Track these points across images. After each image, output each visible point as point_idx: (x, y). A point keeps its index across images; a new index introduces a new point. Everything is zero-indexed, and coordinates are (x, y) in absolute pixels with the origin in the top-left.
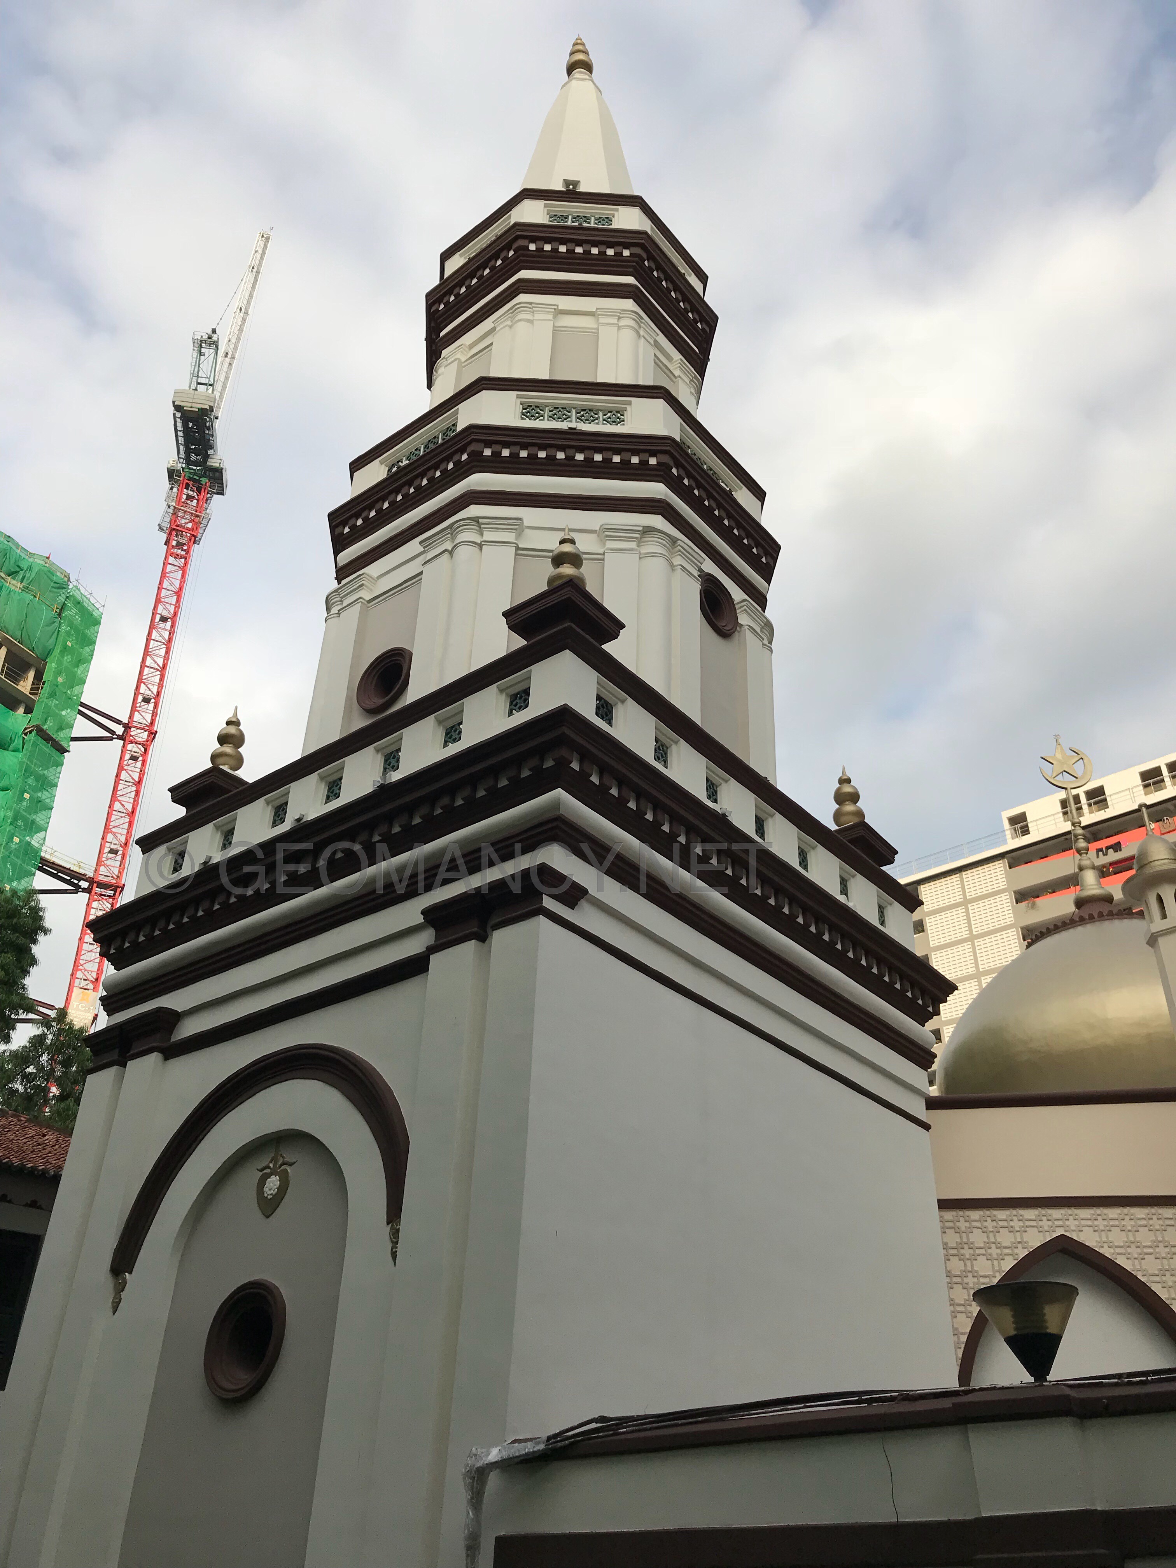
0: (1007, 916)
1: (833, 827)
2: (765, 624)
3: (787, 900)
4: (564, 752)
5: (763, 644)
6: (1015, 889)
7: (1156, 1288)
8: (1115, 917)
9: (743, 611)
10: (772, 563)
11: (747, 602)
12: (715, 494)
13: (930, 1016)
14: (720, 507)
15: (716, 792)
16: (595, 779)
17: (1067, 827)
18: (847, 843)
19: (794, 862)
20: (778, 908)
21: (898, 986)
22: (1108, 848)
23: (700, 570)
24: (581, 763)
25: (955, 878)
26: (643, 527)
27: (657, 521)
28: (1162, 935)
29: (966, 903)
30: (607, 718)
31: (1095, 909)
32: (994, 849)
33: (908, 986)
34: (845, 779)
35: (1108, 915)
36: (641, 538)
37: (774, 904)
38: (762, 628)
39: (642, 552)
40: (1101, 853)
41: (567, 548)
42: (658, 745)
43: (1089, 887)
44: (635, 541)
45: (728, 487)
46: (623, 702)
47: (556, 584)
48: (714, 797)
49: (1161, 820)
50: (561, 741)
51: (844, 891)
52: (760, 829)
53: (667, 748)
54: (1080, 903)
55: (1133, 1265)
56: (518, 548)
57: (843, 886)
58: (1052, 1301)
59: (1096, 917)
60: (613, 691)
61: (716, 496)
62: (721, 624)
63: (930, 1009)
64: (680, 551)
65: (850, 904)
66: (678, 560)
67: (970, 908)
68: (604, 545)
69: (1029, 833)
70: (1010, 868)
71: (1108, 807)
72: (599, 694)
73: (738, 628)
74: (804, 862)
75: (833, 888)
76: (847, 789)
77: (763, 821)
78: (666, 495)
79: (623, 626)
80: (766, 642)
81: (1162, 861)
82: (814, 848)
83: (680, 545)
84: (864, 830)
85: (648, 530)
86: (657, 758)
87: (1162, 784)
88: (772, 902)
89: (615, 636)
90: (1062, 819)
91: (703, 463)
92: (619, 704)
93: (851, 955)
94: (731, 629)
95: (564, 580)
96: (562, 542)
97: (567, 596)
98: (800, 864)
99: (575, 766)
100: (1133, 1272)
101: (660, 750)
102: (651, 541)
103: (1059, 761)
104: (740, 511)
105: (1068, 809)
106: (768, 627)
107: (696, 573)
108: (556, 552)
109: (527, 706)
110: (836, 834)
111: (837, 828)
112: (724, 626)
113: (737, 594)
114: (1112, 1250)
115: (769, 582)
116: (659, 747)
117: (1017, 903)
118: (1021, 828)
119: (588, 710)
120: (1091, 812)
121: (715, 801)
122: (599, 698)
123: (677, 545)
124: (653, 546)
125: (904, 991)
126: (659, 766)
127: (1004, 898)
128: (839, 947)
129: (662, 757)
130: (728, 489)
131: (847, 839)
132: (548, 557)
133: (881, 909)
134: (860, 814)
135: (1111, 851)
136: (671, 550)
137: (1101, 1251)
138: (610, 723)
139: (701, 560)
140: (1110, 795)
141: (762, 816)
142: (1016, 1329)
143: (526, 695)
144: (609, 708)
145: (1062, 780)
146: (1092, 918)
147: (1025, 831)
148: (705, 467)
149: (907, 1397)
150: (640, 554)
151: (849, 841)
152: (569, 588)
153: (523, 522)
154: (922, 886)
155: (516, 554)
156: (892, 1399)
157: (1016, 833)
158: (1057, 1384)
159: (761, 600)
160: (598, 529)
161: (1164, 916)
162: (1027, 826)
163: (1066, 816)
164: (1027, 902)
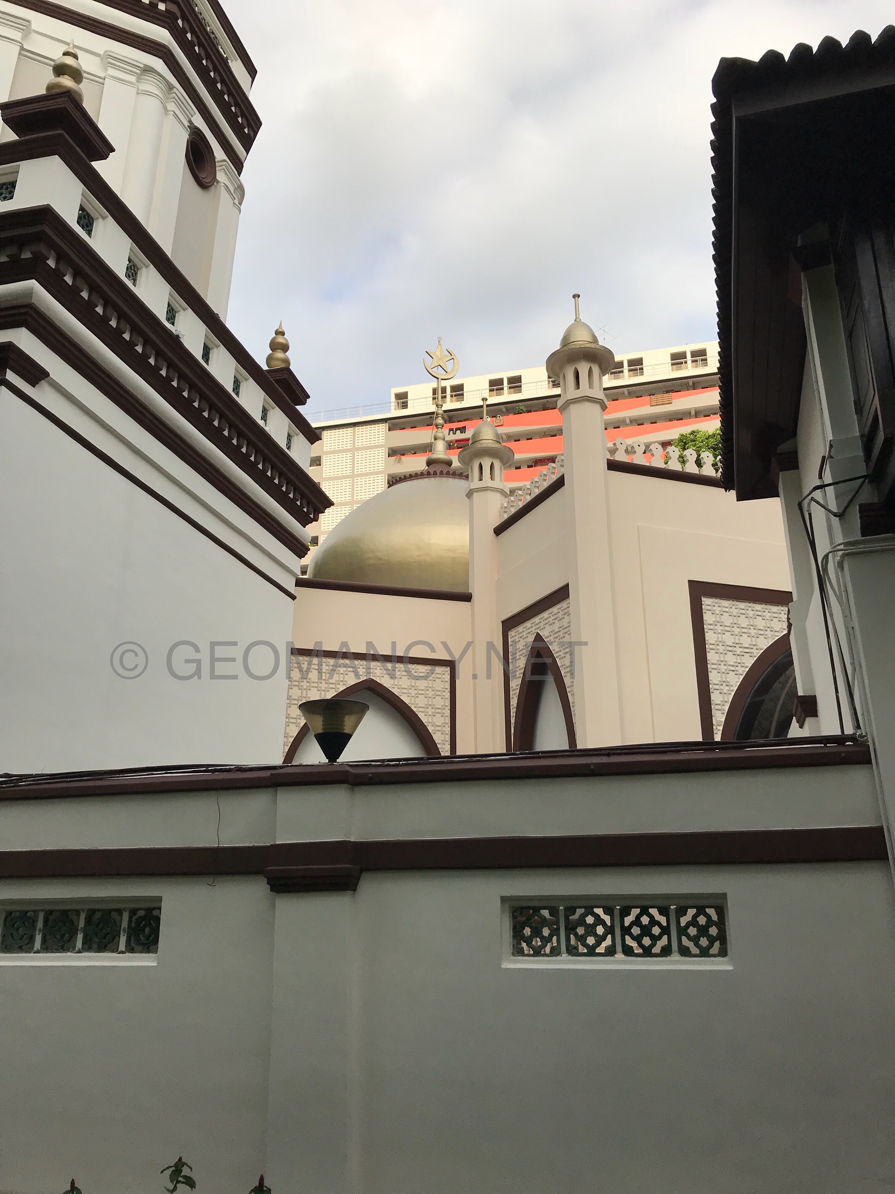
0: (380, 465)
1: (265, 367)
2: (238, 187)
3: (218, 415)
4: (43, 248)
5: (234, 203)
6: (390, 446)
7: (421, 716)
8: (451, 476)
9: (221, 170)
10: (252, 134)
11: (226, 163)
12: (213, 57)
13: (311, 521)
14: (216, 70)
15: (174, 317)
16: (68, 279)
17: (433, 408)
18: (273, 381)
19: (229, 387)
20: (210, 420)
21: (291, 496)
22: (457, 429)
23: (190, 122)
24: (57, 264)
25: (350, 430)
26: (145, 65)
27: (158, 64)
28: (476, 491)
29: (354, 450)
30: (87, 229)
31: (438, 468)
32: (381, 415)
33: (298, 497)
34: (280, 332)
35: (446, 474)
36: (141, 75)
37: (207, 417)
38: (235, 189)
39: (140, 88)
40: (451, 432)
41: (69, 61)
42: (130, 264)
43: (438, 452)
44: (135, 76)
45: (225, 54)
46: (104, 218)
47: (55, 91)
48: (172, 321)
49: (495, 417)
50: (39, 237)
51: (264, 418)
52: (206, 356)
53: (138, 269)
54: (429, 463)
55: (411, 700)
56: (22, 48)
57: (264, 414)
58: (350, 713)
59: (438, 473)
60: (96, 207)
61: (214, 59)
62: (201, 175)
63: (312, 516)
64: (174, 98)
65: (267, 429)
66: (171, 106)
67: (356, 454)
68: (106, 70)
69: (407, 408)
70: (389, 430)
71: (463, 400)
72: (82, 204)
73: (215, 184)
74: (236, 389)
75: (256, 415)
76: (280, 339)
77: (209, 349)
78: (169, 43)
79: (113, 150)
80: (236, 202)
81: (488, 441)
82: (246, 380)
83: (175, 93)
84: (288, 375)
85: (148, 70)
86: (128, 276)
87: (502, 391)
88: (206, 414)
89: (104, 157)
90: (431, 402)
91: (207, 25)
92: (100, 220)
93: (260, 466)
94: (209, 183)
95: (63, 90)
96: (66, 54)
97: (63, 106)
98: (234, 390)
99: (51, 263)
100: (409, 705)
101: (132, 269)
102: (150, 81)
103: (438, 357)
104: (232, 80)
105: (436, 396)
106: (240, 189)
107: (186, 124)
108: (58, 62)
109: (11, 198)
110: (266, 373)
111: (268, 368)
112: (204, 178)
113: (219, 153)
114: (399, 690)
115: (247, 151)
116: (131, 267)
117: (389, 457)
118: (403, 403)
119: (71, 218)
120: (451, 402)
121: (173, 324)
122: (82, 208)
123: (172, 92)
124: (150, 85)
125: (295, 500)
126: (129, 283)
127: (381, 451)
128: (252, 459)
129: (133, 276)
130: (225, 56)
131: (274, 379)
132: (50, 65)
133: (289, 437)
134: (287, 361)
135: (458, 432)
136: (167, 94)
137: (393, 690)
138: (89, 233)
139: (192, 113)
140: (467, 392)
141: (210, 345)
142: (323, 729)
143: (12, 187)
144: (91, 221)
145: (436, 371)
146: (435, 473)
147: (405, 406)
148: (208, 29)
149: (239, 769)
150: (138, 89)
151: (276, 381)
152: (66, 99)
153: (31, 24)
154: (325, 432)
155: (20, 54)
156: (229, 770)
157: (398, 406)
158: (342, 764)
159: (239, 165)
160: (102, 53)
161: (481, 479)
162: (407, 402)
163: (434, 401)
164: (396, 457)
